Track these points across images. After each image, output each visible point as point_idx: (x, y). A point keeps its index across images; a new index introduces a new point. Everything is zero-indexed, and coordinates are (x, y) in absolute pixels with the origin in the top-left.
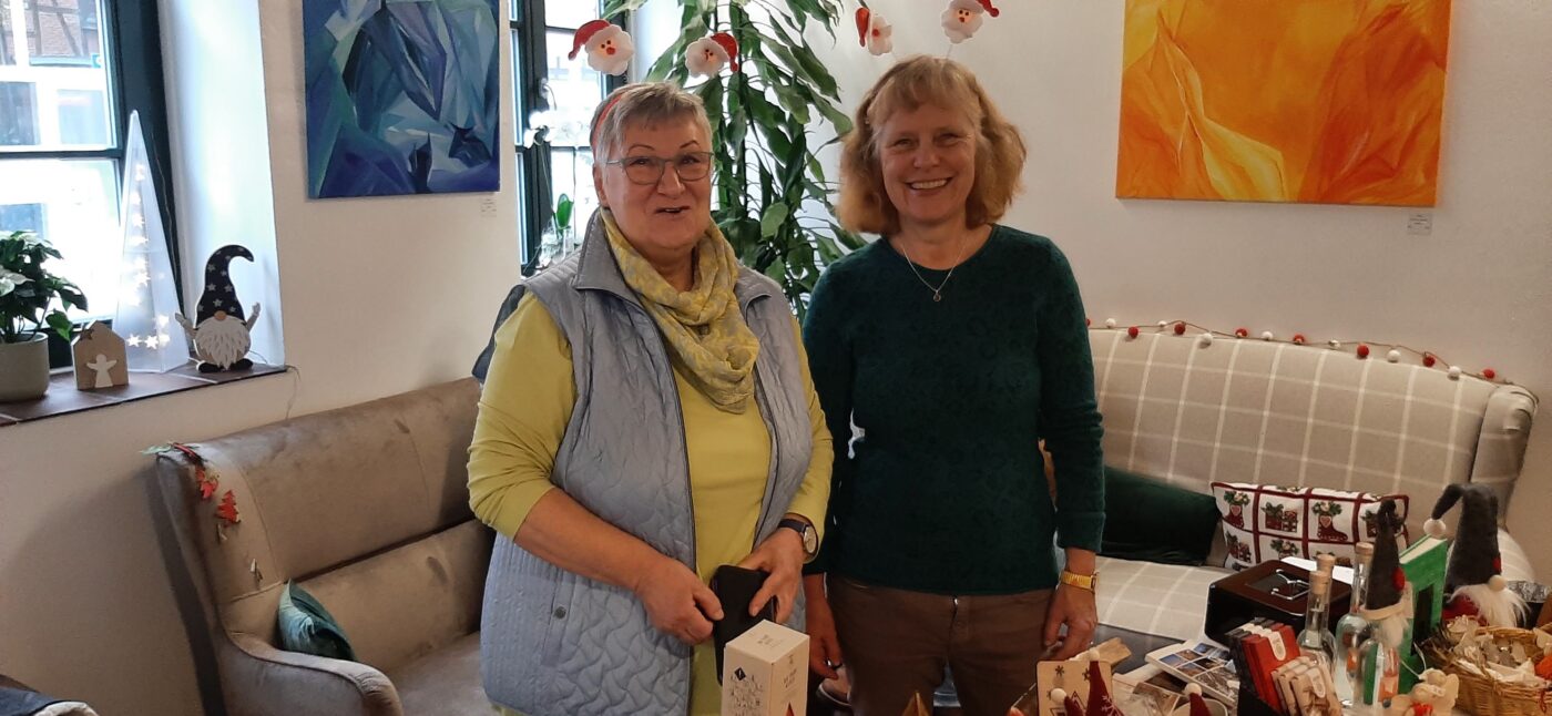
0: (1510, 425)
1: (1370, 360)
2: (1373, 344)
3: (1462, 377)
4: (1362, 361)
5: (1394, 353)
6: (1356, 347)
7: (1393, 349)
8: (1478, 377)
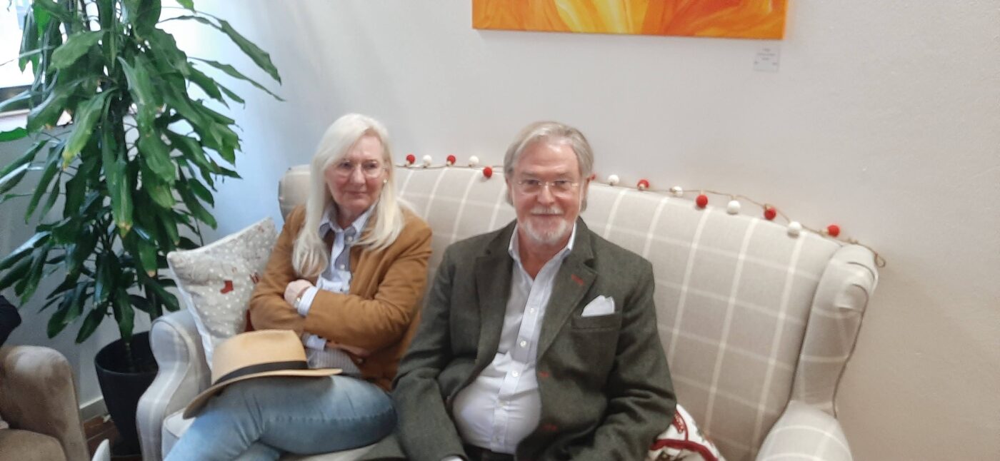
0: (842, 302)
1: (709, 209)
2: (714, 193)
3: (803, 234)
4: (701, 212)
5: (735, 204)
6: (696, 196)
7: (733, 199)
8: (820, 233)
